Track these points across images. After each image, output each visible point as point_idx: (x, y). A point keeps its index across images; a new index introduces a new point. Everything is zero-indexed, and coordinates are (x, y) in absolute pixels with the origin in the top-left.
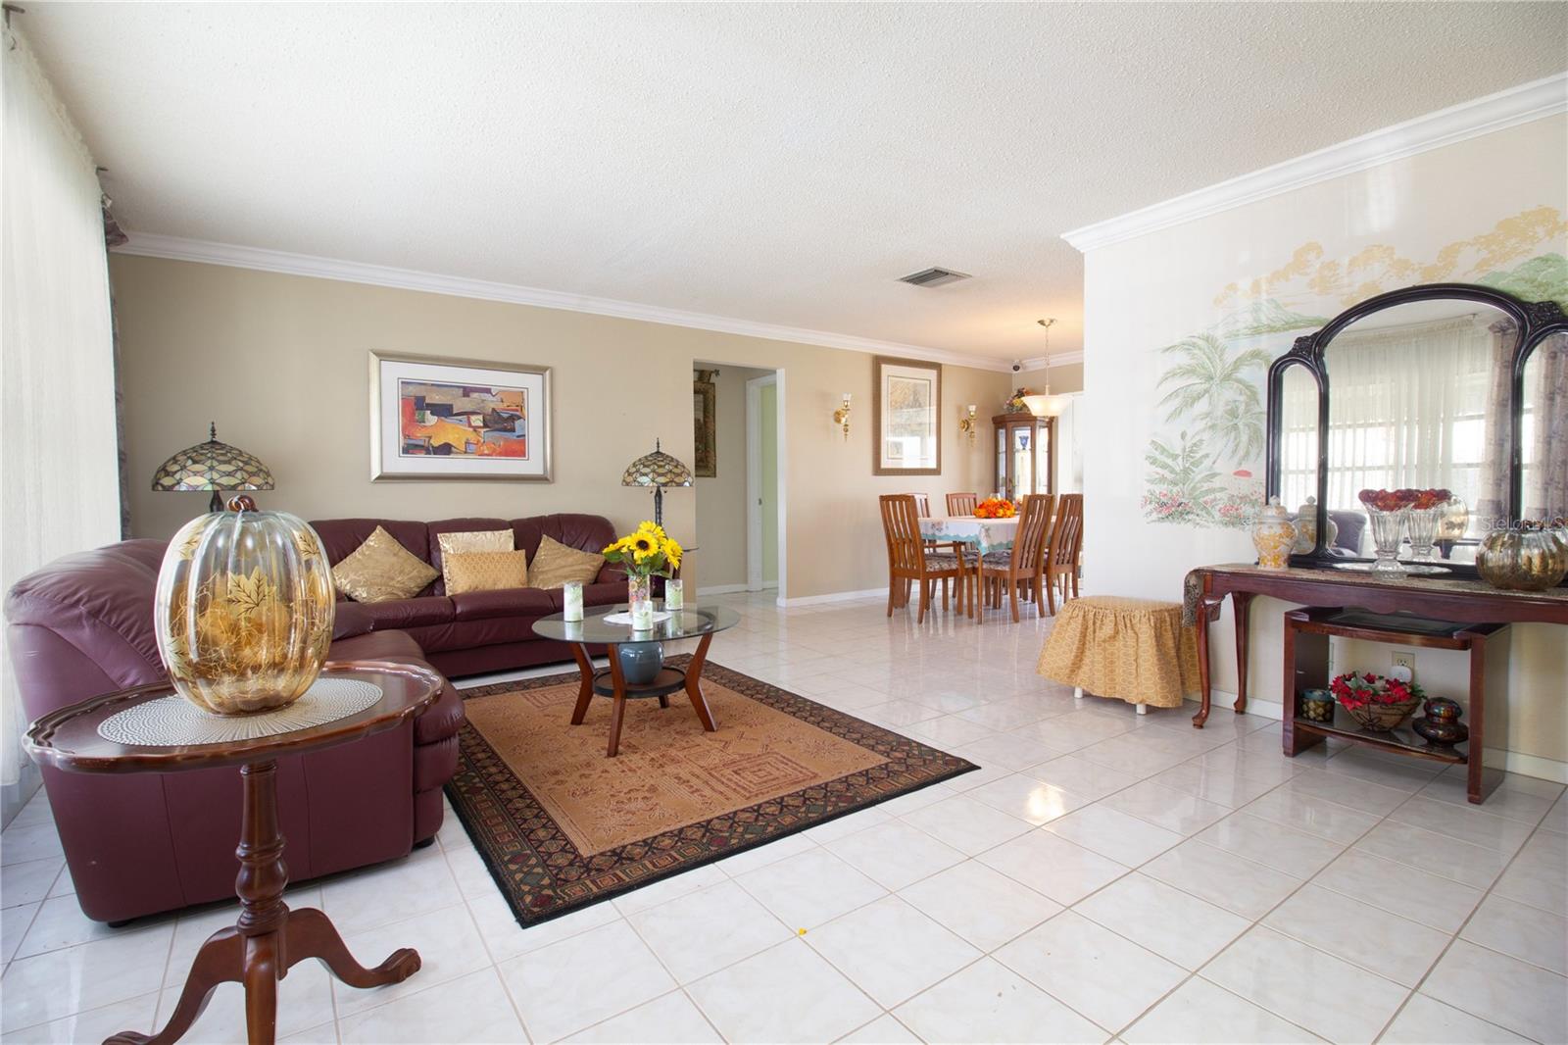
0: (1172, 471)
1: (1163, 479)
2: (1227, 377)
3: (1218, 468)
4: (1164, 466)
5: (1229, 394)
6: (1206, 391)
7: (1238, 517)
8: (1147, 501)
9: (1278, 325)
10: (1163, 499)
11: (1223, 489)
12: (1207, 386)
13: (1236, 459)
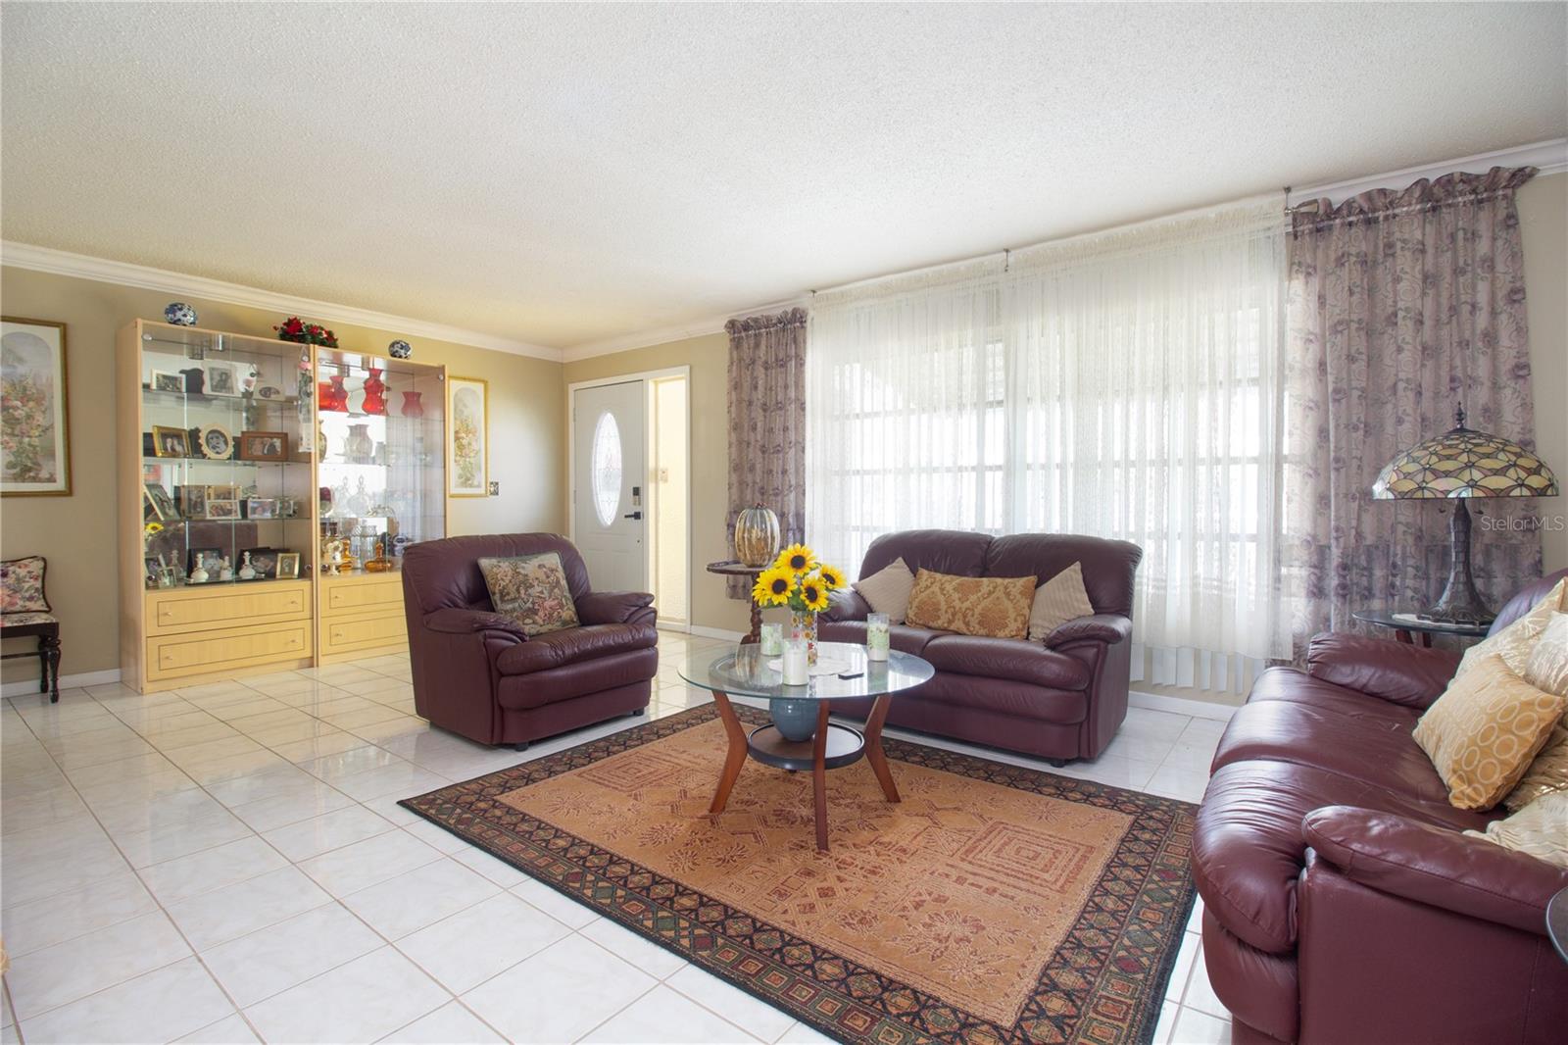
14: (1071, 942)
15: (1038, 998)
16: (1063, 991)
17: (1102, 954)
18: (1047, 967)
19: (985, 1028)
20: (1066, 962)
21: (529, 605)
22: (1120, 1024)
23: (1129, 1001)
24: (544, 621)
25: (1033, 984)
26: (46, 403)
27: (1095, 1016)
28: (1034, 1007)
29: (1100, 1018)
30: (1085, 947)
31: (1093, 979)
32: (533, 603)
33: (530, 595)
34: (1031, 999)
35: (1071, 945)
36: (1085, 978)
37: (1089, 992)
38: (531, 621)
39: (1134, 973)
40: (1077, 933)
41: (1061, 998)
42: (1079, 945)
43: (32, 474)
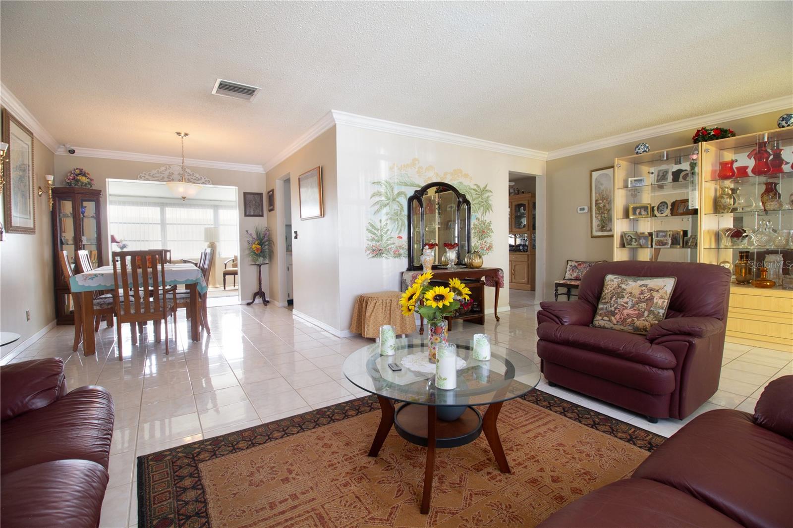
0: (377, 236)
1: (373, 239)
2: (394, 200)
3: (392, 235)
4: (374, 234)
5: (395, 206)
6: (388, 204)
7: (399, 254)
8: (368, 249)
9: (409, 183)
10: (374, 248)
11: (394, 243)
12: (387, 202)
13: (398, 232)
14: (203, 513)
15: (197, 479)
16: (188, 489)
17: (183, 519)
18: (204, 492)
19: (207, 459)
20: (197, 501)
21: (613, 309)
22: (155, 494)
23: (156, 506)
24: (617, 322)
25: (203, 481)
26: (609, 200)
27: (168, 490)
28: (196, 475)
29: (165, 491)
30: (194, 516)
31: (178, 503)
32: (616, 309)
33: (617, 303)
34: (199, 477)
35: (202, 511)
36: (182, 501)
37: (177, 496)
38: (608, 319)
39: (159, 521)
40: (204, 520)
41: (188, 486)
42: (197, 514)
43: (605, 228)
